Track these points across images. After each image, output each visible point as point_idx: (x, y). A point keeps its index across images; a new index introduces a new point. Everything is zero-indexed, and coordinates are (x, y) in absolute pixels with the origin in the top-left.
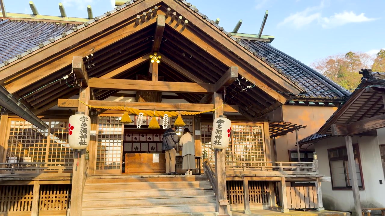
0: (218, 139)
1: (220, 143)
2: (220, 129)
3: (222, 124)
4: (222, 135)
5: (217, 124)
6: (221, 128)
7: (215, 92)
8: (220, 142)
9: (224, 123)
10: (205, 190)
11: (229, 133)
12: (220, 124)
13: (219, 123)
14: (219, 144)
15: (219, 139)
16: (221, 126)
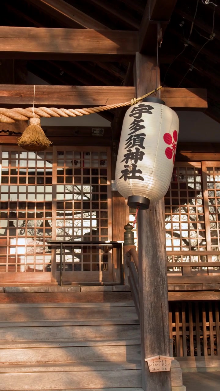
0: (133, 162)
1: (137, 174)
2: (137, 133)
3: (144, 116)
4: (144, 148)
5: (132, 119)
6: (143, 127)
7: (138, 54)
8: (137, 169)
9: (151, 113)
10: (121, 327)
11: (170, 146)
12: (140, 116)
13: (137, 115)
14: (134, 177)
15: (136, 162)
16: (142, 121)
